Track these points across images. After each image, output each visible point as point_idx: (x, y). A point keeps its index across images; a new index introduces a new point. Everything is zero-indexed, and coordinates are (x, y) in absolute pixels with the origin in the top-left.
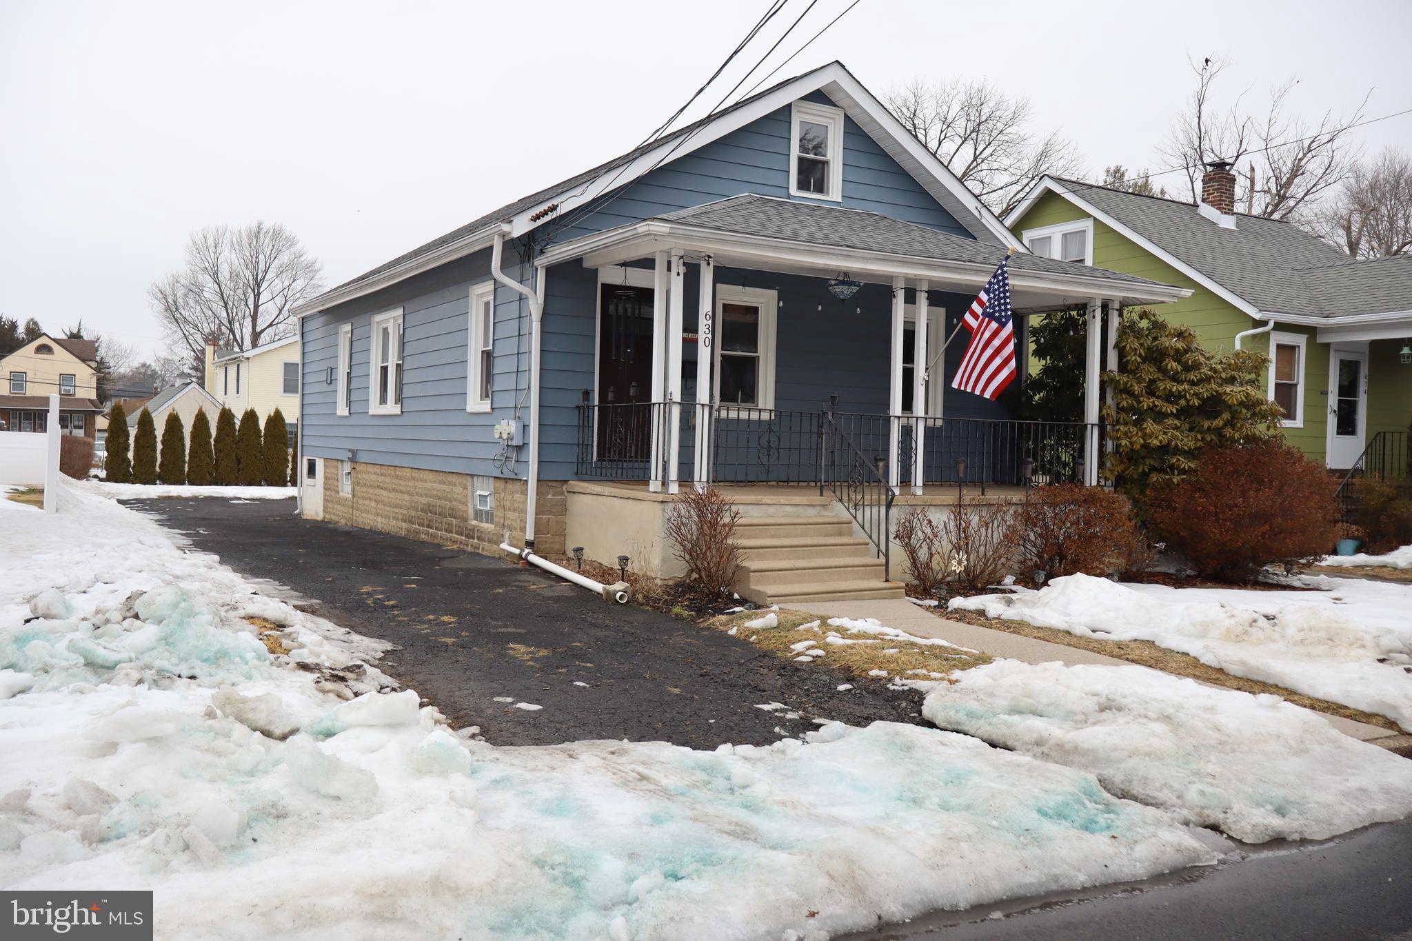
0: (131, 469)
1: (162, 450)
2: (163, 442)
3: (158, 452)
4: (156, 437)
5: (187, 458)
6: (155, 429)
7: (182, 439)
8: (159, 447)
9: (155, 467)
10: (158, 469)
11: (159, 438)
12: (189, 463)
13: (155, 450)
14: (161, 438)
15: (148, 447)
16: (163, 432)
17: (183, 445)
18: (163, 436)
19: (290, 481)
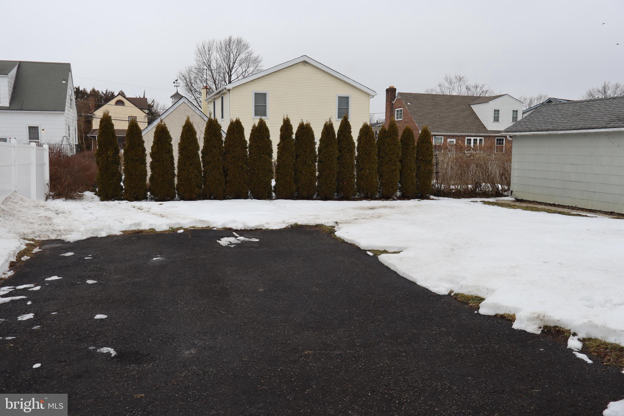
0: (122, 184)
1: (151, 163)
2: (152, 155)
3: (148, 165)
4: (144, 150)
5: (176, 172)
6: (143, 142)
7: (171, 151)
8: (149, 160)
9: (145, 180)
10: (148, 181)
11: (148, 151)
12: (178, 176)
13: (144, 163)
14: (150, 151)
15: (137, 160)
16: (152, 144)
17: (172, 158)
18: (152, 148)
19: (274, 191)
